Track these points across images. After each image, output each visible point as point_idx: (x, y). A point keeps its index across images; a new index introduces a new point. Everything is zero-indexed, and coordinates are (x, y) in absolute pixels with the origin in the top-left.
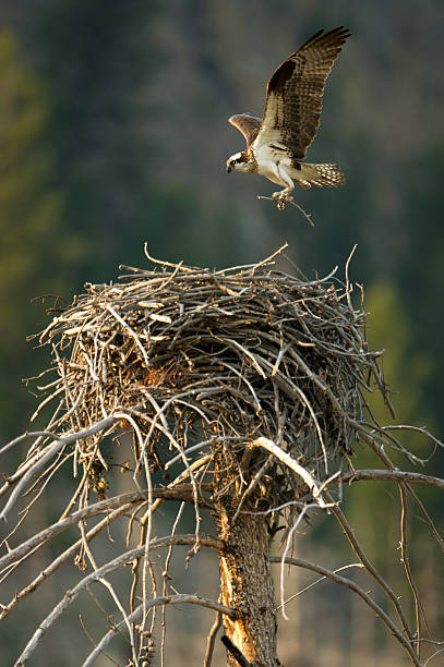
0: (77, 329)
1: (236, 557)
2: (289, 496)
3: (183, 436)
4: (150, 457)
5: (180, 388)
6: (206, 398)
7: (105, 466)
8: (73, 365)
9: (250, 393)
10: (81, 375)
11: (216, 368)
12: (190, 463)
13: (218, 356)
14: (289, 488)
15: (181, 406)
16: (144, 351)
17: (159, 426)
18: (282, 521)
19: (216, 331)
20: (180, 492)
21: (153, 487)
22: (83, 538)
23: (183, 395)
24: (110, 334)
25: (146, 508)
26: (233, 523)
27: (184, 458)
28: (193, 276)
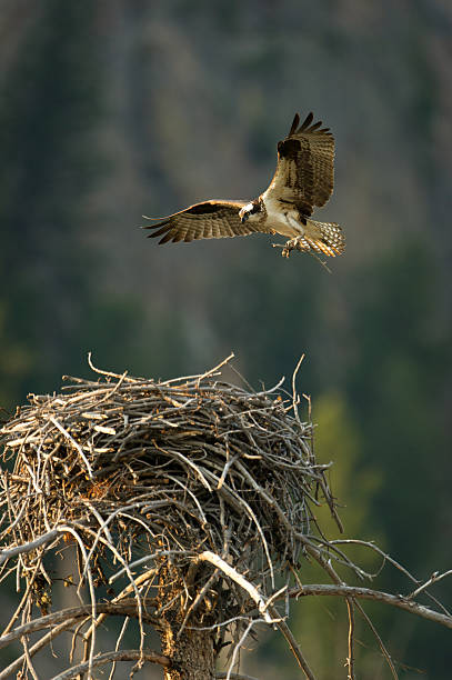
0: (20, 441)
1: (182, 673)
2: (235, 611)
3: (127, 550)
4: (94, 571)
5: (125, 501)
6: (150, 512)
7: (48, 580)
8: (15, 477)
9: (196, 507)
10: (23, 487)
11: (161, 481)
12: (135, 577)
13: (163, 469)
14: (235, 603)
15: (126, 520)
16: (88, 464)
17: (102, 540)
18: (228, 637)
19: (160, 443)
20: (124, 607)
21: (96, 602)
22: (26, 654)
23: (127, 508)
24: (53, 446)
25: (89, 623)
26: (178, 639)
27: (128, 572)
28: (137, 387)
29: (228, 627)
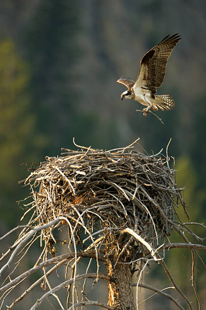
0: (42, 178)
1: (116, 284)
2: (140, 255)
3: (91, 228)
4: (76, 237)
5: (90, 205)
6: (102, 210)
7: (55, 241)
8: (40, 195)
9: (122, 208)
10: (44, 199)
11: (106, 196)
12: (95, 240)
13: (107, 190)
14: (140, 252)
15: (90, 214)
16: (73, 188)
17: (80, 223)
18: (137, 267)
19: (106, 179)
20: (89, 254)
21: (77, 251)
22: (45, 275)
23: (91, 208)
24: (57, 180)
25: (74, 261)
26: (114, 268)
27: (92, 238)
28: (95, 153)
29: (137, 263)
